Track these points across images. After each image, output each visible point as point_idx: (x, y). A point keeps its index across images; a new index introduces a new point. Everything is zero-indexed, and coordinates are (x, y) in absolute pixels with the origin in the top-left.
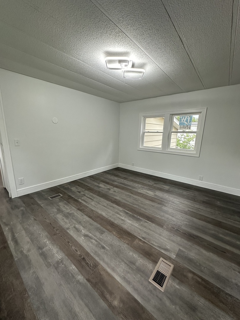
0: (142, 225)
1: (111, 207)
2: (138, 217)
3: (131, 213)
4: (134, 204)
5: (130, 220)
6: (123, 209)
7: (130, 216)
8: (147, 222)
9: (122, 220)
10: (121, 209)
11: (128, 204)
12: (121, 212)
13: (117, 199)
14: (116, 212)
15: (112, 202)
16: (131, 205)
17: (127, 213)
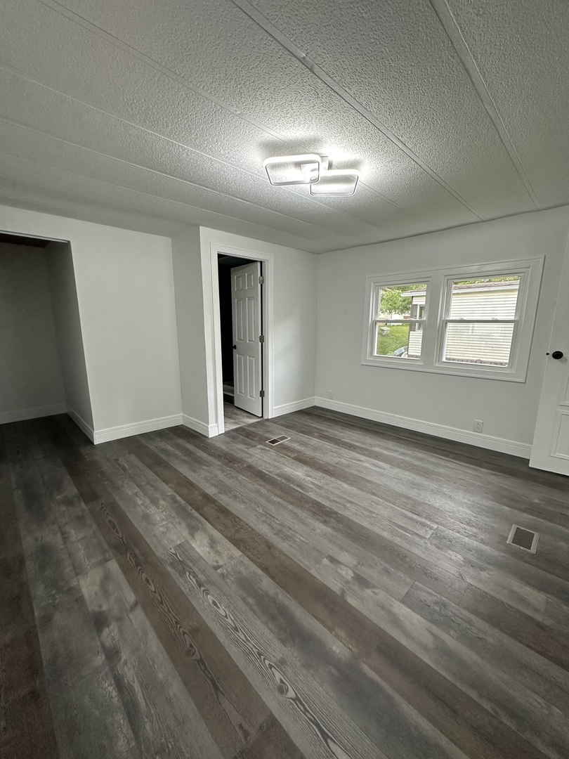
0: (279, 469)
1: (334, 501)
2: (279, 479)
3: (292, 485)
4: (279, 503)
5: (297, 476)
6: (307, 494)
7: (293, 482)
8: (270, 472)
9: (310, 477)
10: (312, 495)
11: (291, 503)
12: (312, 488)
13: (321, 522)
14: (322, 490)
15: (336, 513)
16: (285, 503)
17: (298, 486)
